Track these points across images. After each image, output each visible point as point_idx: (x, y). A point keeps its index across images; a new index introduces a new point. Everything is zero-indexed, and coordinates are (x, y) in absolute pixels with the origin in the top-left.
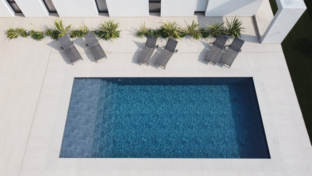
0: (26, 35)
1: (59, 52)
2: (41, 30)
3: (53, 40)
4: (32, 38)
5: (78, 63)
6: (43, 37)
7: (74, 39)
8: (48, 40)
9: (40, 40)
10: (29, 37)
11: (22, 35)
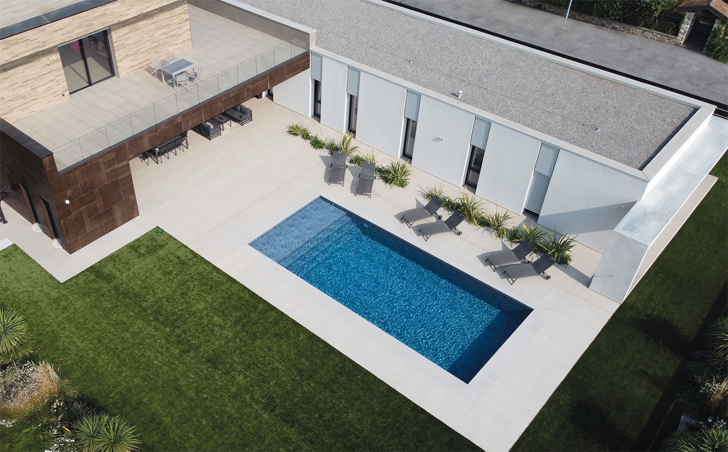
0: (307, 137)
1: (326, 168)
2: (324, 141)
3: (330, 155)
4: (310, 143)
5: (334, 187)
6: (322, 148)
7: (352, 165)
8: (325, 152)
9: (317, 149)
10: (309, 141)
11: (303, 137)
